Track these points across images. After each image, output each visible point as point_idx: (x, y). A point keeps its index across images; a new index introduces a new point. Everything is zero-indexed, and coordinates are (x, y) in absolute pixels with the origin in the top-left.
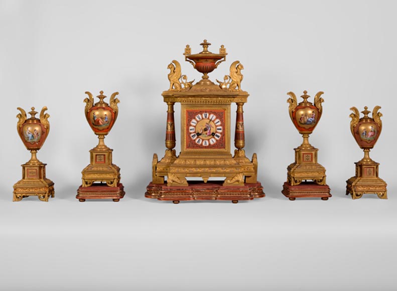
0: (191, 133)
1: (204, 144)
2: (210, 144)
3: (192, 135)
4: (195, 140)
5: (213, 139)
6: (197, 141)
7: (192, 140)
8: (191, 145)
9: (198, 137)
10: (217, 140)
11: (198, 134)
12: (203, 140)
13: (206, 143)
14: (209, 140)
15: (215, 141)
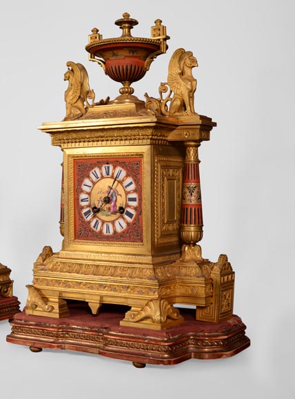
0: (82, 208)
1: (104, 231)
2: (115, 232)
3: (85, 211)
4: (89, 222)
5: (121, 221)
6: (93, 224)
7: (84, 222)
8: (83, 232)
9: (94, 216)
10: (128, 224)
11: (96, 210)
12: (103, 222)
13: (108, 228)
14: (113, 222)
15: (124, 225)
